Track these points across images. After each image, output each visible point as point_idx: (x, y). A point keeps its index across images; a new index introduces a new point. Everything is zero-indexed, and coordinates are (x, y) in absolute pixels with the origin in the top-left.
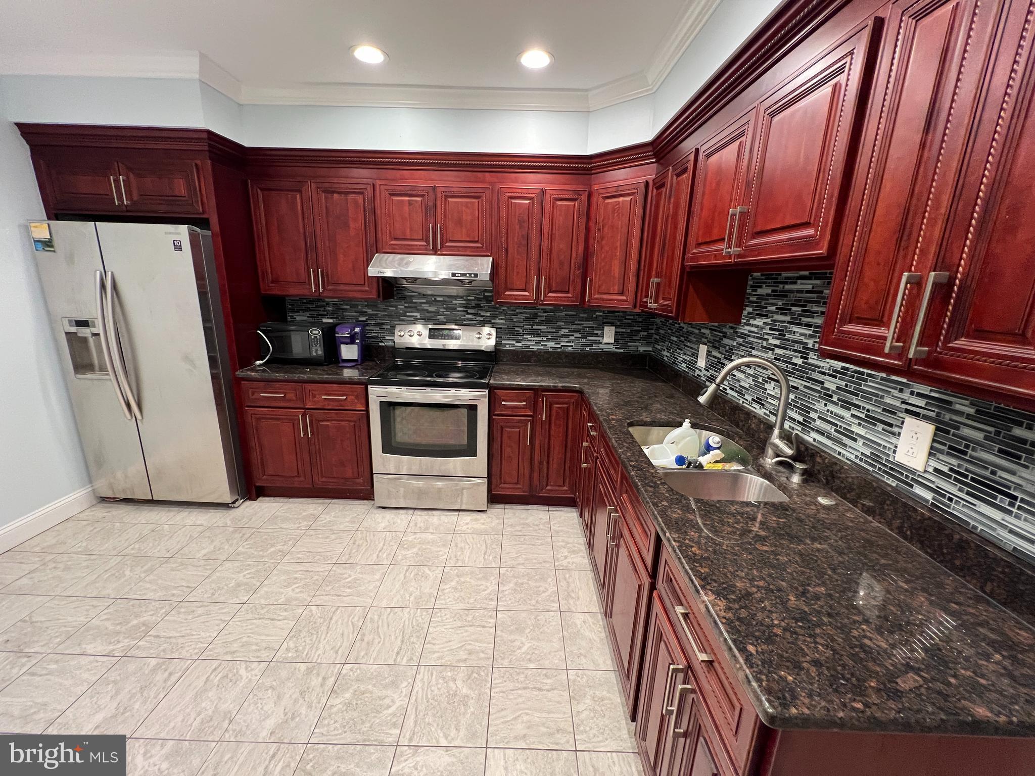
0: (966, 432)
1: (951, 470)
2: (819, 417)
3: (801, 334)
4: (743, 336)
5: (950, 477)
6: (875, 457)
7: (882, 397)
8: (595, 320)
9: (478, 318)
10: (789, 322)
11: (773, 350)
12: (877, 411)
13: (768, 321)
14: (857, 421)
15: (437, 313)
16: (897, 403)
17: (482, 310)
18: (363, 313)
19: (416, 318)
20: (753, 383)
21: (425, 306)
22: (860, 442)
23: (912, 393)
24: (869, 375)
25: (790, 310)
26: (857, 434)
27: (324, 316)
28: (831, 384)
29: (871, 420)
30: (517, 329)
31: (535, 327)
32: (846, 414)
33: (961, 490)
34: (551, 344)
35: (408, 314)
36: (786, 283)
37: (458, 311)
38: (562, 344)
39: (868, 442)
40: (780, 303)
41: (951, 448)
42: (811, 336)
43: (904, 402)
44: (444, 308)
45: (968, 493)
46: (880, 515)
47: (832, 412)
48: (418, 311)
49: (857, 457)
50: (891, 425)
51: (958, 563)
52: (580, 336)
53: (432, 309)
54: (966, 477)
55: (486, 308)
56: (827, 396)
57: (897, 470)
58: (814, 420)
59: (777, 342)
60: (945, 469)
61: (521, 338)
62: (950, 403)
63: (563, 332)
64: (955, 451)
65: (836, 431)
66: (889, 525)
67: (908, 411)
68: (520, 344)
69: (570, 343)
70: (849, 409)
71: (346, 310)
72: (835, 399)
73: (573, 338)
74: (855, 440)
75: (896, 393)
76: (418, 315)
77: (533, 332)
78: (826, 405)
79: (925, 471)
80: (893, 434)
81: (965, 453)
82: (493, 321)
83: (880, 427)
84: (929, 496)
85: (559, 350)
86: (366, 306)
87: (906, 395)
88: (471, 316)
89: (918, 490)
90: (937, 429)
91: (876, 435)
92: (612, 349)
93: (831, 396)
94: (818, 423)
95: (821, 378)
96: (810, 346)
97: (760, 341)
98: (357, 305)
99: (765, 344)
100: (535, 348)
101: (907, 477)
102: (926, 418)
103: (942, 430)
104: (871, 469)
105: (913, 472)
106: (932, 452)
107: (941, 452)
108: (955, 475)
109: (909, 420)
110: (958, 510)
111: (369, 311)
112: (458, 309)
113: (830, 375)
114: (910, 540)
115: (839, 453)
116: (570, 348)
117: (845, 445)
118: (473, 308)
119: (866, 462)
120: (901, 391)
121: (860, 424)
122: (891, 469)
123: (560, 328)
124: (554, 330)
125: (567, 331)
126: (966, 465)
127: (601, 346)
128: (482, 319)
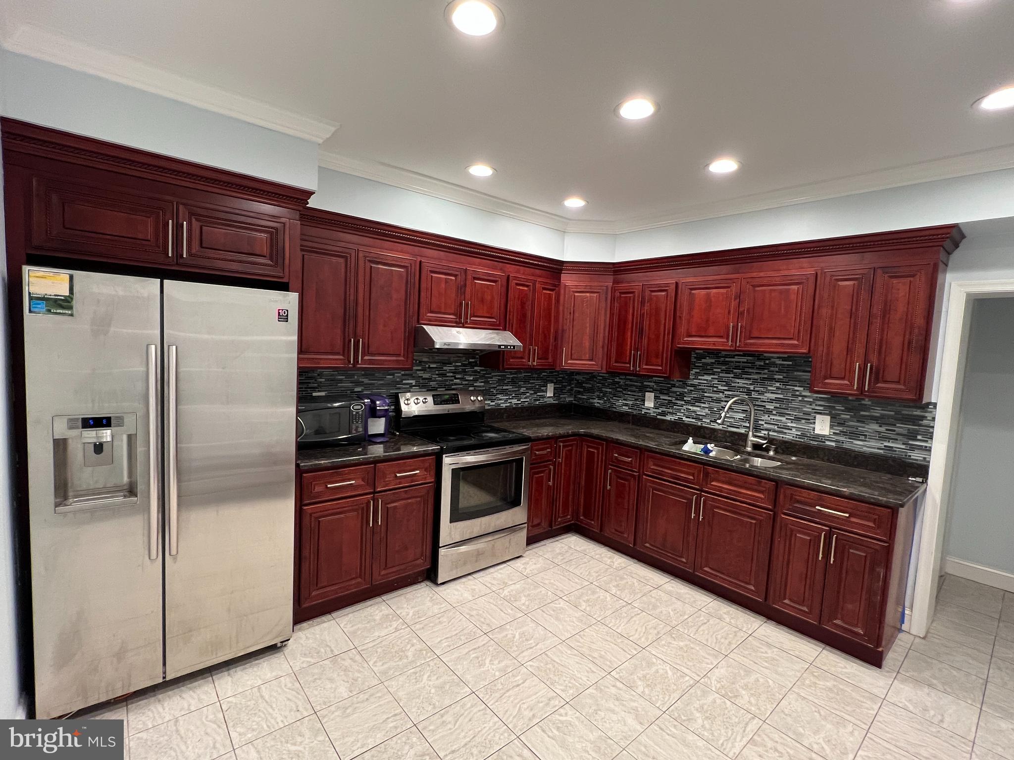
0: (843, 416)
1: (840, 431)
2: (765, 423)
3: (743, 383)
4: (692, 385)
5: (840, 434)
6: (803, 435)
7: (802, 408)
8: (541, 379)
9: (464, 383)
10: (732, 378)
11: (723, 392)
12: (801, 415)
13: (716, 377)
14: (790, 421)
15: (430, 379)
16: (810, 410)
17: (466, 375)
18: (358, 383)
19: (411, 386)
20: (709, 412)
21: (420, 373)
22: (794, 430)
23: (816, 405)
24: (792, 400)
25: (732, 371)
26: (791, 427)
27: (314, 389)
28: (770, 406)
29: (797, 419)
30: (492, 390)
31: (504, 388)
32: (783, 419)
33: (846, 438)
34: (515, 401)
35: (404, 382)
36: (727, 357)
37: (448, 377)
38: (522, 400)
39: (798, 429)
40: (724, 367)
41: (838, 423)
42: (751, 384)
43: (813, 409)
44: (437, 375)
45: (849, 438)
46: (818, 457)
47: (774, 419)
48: (413, 378)
49: (793, 437)
50: (809, 420)
51: (855, 463)
52: (533, 392)
53: (426, 376)
54: (847, 432)
55: (470, 373)
56: (769, 412)
57: (817, 437)
58: (763, 425)
59: (726, 388)
60: (838, 432)
61: (494, 398)
62: (834, 407)
63: (522, 390)
64: (840, 424)
65: (778, 427)
66: (823, 460)
67: (815, 413)
68: (493, 404)
69: (525, 400)
70: (784, 416)
71: (341, 381)
72: (774, 412)
73: (528, 394)
74: (791, 430)
75: (808, 406)
76: (413, 382)
77: (504, 392)
78: (769, 416)
79: (830, 435)
80: (811, 423)
81: (844, 424)
82: (475, 384)
83: (803, 421)
84: (833, 444)
85: (520, 406)
86: (363, 375)
87: (813, 406)
88: (458, 381)
89: (828, 443)
90: (831, 418)
91: (803, 425)
92: (552, 401)
93: (772, 412)
94: (765, 425)
95: (763, 404)
96: (752, 389)
97: (711, 388)
98: (353, 375)
99: (715, 389)
100: (504, 405)
101: (822, 439)
102: (825, 414)
103: (833, 417)
104: (803, 440)
105: (824, 436)
106: (831, 427)
107: (835, 426)
108: (843, 433)
109: (818, 416)
110: (845, 446)
111: (366, 381)
112: (448, 375)
113: (768, 402)
114: (833, 462)
115: (783, 437)
116: (526, 403)
117: (786, 433)
118: (459, 373)
119: (799, 438)
120: (811, 405)
121: (792, 422)
122: (813, 438)
123: (520, 387)
124: (517, 389)
125: (525, 389)
126: (845, 428)
127: (545, 400)
128: (467, 383)
